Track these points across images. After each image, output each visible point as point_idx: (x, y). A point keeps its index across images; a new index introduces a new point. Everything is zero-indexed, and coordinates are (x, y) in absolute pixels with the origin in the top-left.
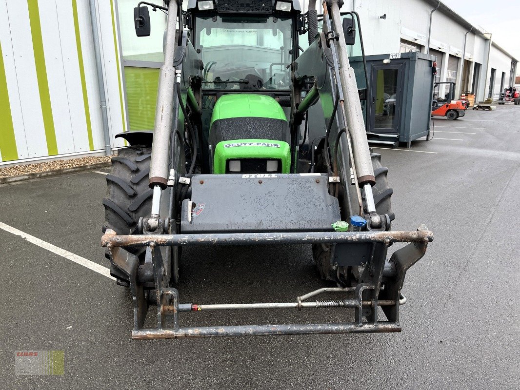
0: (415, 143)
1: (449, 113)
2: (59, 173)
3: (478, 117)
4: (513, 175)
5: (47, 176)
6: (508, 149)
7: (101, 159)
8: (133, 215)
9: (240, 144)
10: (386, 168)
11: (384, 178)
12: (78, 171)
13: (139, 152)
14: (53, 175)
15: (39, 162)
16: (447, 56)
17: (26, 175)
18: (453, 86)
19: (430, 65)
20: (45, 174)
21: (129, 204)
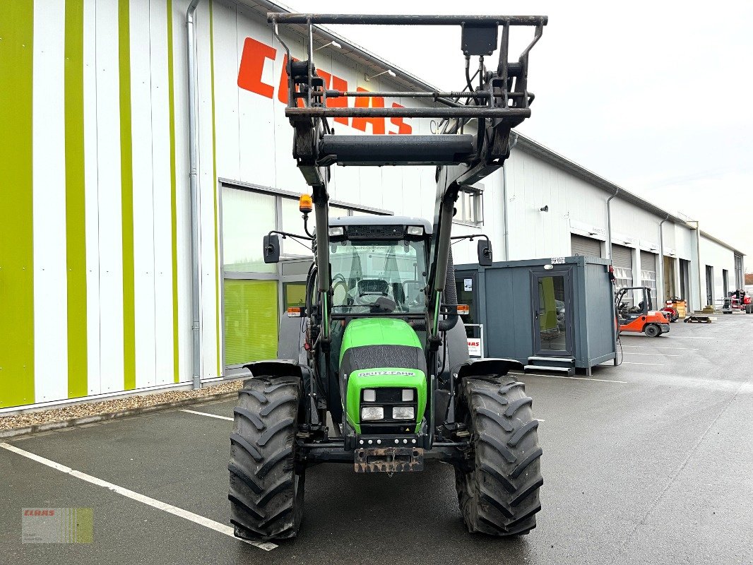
0: (597, 370)
1: (647, 328)
2: (137, 412)
3: (690, 333)
4: (724, 411)
5: (124, 416)
6: (723, 377)
7: (188, 395)
8: (261, 450)
9: (374, 373)
10: (530, 398)
11: (529, 409)
12: (160, 409)
13: (268, 383)
14: (130, 415)
15: (111, 399)
16: (638, 253)
17: (99, 415)
18: (649, 293)
19: (606, 271)
20: (121, 414)
21: (257, 438)
